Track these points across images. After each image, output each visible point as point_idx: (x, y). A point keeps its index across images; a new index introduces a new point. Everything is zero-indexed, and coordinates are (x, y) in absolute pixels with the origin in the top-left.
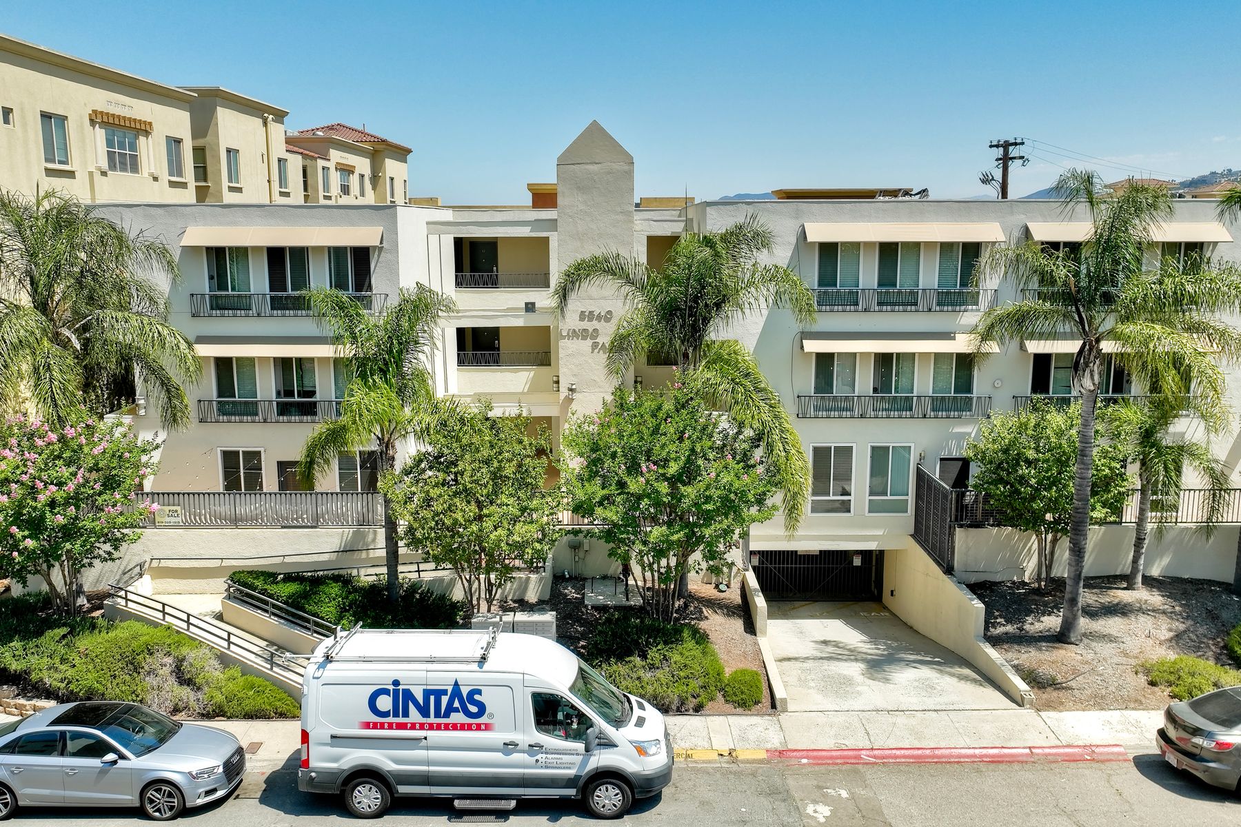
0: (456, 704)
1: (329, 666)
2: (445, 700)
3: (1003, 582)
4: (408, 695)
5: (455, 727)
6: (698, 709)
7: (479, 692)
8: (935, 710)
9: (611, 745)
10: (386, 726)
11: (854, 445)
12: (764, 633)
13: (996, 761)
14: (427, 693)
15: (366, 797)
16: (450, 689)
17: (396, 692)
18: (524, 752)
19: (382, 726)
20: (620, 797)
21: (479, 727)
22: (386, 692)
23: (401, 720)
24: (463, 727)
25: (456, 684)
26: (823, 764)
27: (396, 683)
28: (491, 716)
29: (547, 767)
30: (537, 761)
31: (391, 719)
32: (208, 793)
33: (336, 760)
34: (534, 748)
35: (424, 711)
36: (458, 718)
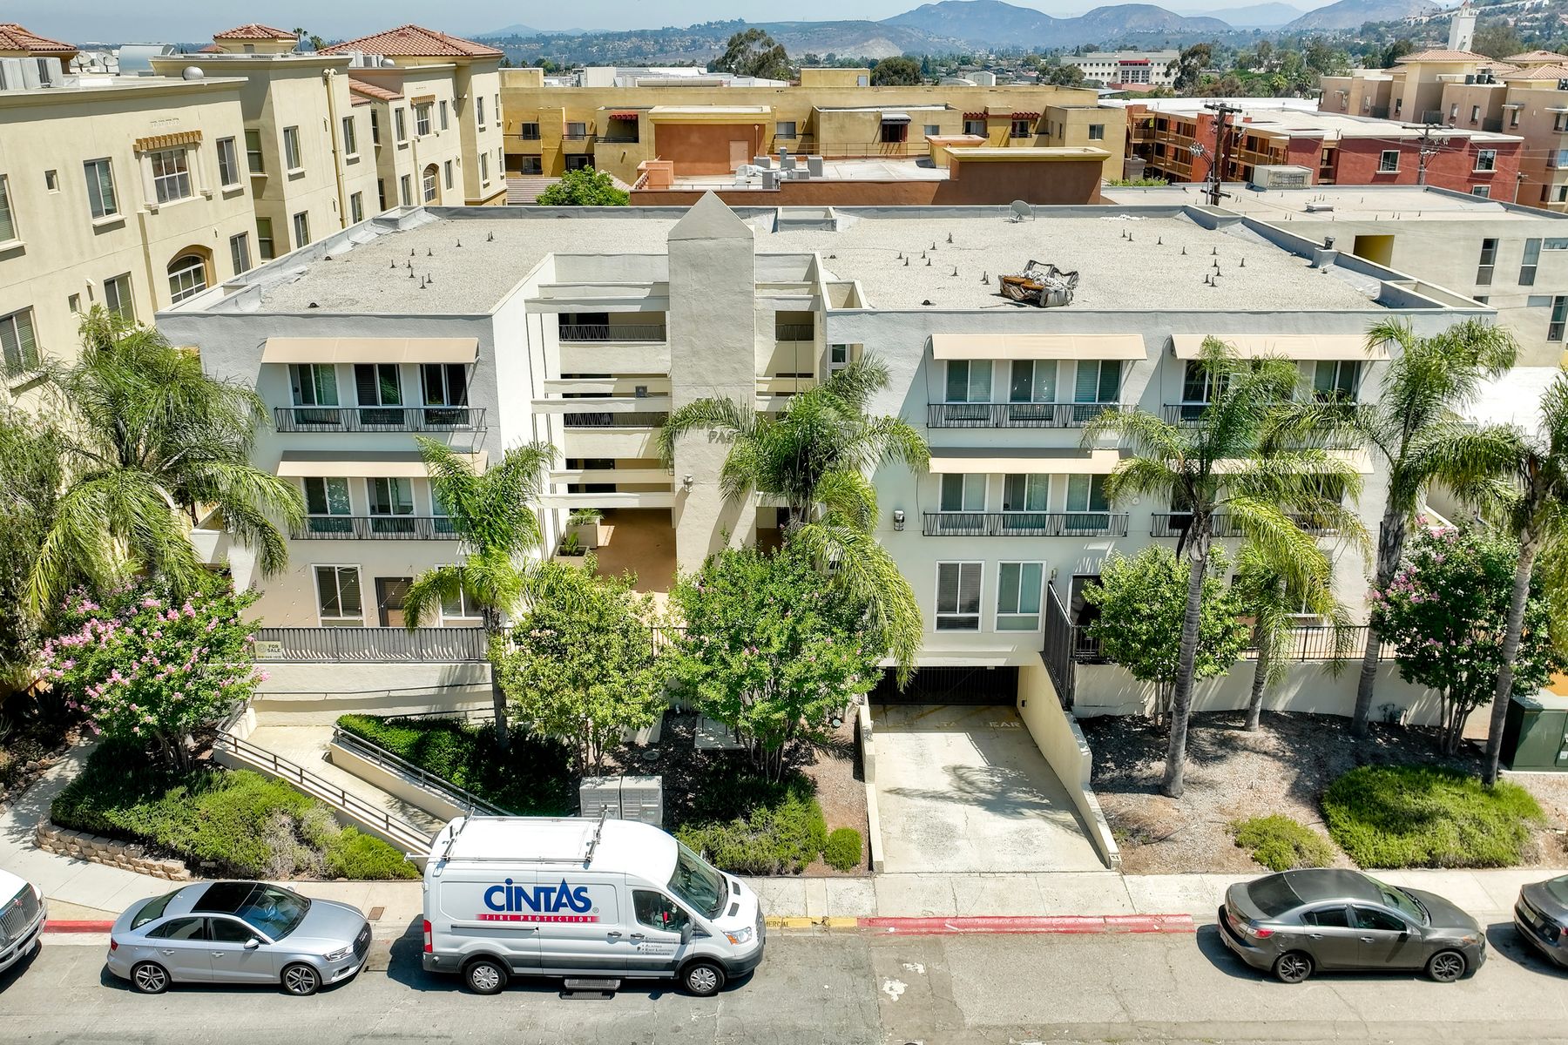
0: (564, 900)
1: (447, 865)
2: (554, 896)
3: (1123, 717)
4: (520, 891)
5: (563, 919)
6: (797, 871)
7: (585, 890)
8: (1025, 872)
9: (702, 934)
10: (501, 918)
11: (983, 563)
12: (872, 780)
13: (1070, 931)
14: (537, 891)
15: (485, 976)
16: (558, 887)
17: (509, 890)
18: (627, 941)
19: (498, 918)
20: (714, 978)
21: (585, 919)
22: (500, 889)
23: (514, 913)
24: (571, 919)
25: (564, 883)
26: (909, 933)
27: (509, 881)
28: (596, 910)
29: (647, 954)
30: (639, 948)
31: (505, 912)
32: (341, 971)
33: (457, 946)
34: (635, 938)
35: (536, 906)
36: (566, 911)
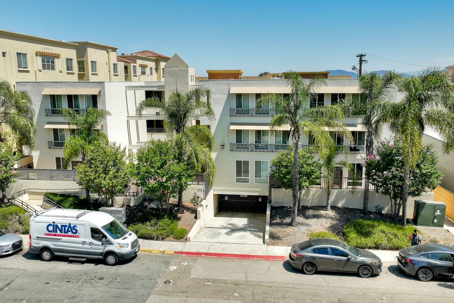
0: (70, 230)
2: (67, 228)
3: (287, 207)
4: (57, 226)
5: (69, 236)
6: (163, 239)
7: (76, 226)
8: (236, 244)
9: (111, 244)
10: (51, 235)
11: (249, 160)
14: (62, 226)
15: (46, 255)
16: (68, 225)
17: (54, 225)
18: (88, 244)
19: (50, 235)
20: (114, 259)
21: (76, 237)
22: (51, 225)
23: (55, 233)
24: (71, 236)
25: (70, 224)
26: (189, 256)
27: (54, 223)
28: (79, 233)
29: (94, 249)
30: (91, 247)
31: (52, 233)
32: (6, 252)
33: (38, 244)
34: (91, 244)
35: (61, 231)
36: (70, 233)
